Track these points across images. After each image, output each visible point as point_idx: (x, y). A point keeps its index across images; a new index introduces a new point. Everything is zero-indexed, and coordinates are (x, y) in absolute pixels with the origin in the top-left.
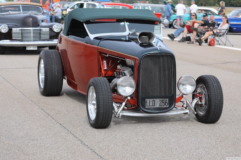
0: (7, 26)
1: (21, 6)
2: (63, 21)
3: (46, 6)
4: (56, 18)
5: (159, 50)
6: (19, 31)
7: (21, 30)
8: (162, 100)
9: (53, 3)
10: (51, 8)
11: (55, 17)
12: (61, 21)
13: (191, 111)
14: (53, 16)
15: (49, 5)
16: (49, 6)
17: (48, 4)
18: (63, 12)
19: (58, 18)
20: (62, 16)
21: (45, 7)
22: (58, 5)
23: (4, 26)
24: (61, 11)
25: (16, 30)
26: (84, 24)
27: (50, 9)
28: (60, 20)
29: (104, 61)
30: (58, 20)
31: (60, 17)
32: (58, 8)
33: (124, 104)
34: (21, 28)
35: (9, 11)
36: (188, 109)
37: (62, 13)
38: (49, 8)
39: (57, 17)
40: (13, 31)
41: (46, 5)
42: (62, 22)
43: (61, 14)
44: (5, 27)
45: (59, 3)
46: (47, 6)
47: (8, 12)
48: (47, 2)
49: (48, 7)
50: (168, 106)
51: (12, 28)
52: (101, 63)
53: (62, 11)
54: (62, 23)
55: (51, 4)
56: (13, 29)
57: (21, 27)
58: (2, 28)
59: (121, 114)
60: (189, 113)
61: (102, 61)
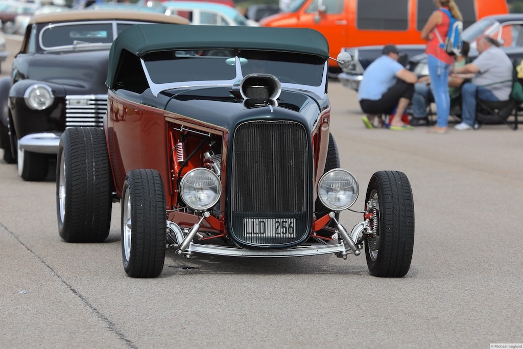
0: (50, 90)
1: (114, 23)
2: (516, 116)
3: (431, 36)
4: (482, 97)
5: (272, 112)
6: (87, 104)
7: (93, 102)
8: (281, 220)
9: (467, 24)
10: (455, 45)
11: (478, 92)
12: (510, 114)
13: (349, 248)
14: (467, 86)
15: (445, 29)
16: (446, 35)
17: (437, 26)
18: (518, 69)
19: (492, 95)
20: (513, 87)
21: (427, 40)
22: (495, 30)
23: (39, 88)
24: (508, 63)
25: (78, 103)
26: (142, 61)
27: (452, 54)
28: (500, 109)
29: (178, 144)
30: (493, 109)
31: (503, 95)
32: (494, 50)
33: (196, 227)
34: (93, 97)
35: (75, 42)
36: (342, 243)
37: (515, 73)
38: (442, 46)
39: (490, 91)
40: (69, 104)
41: (432, 31)
42: (512, 118)
43: (508, 76)
44: (42, 91)
45: (501, 21)
46: (435, 37)
47: (72, 43)
48: (438, 16)
49: (437, 42)
50: (294, 235)
51: (66, 95)
52: (173, 148)
53: (515, 65)
54: (511, 123)
55: (459, 24)
56: (68, 97)
57: (95, 93)
58: (32, 94)
59: (190, 250)
60: (344, 253)
61: (176, 144)
